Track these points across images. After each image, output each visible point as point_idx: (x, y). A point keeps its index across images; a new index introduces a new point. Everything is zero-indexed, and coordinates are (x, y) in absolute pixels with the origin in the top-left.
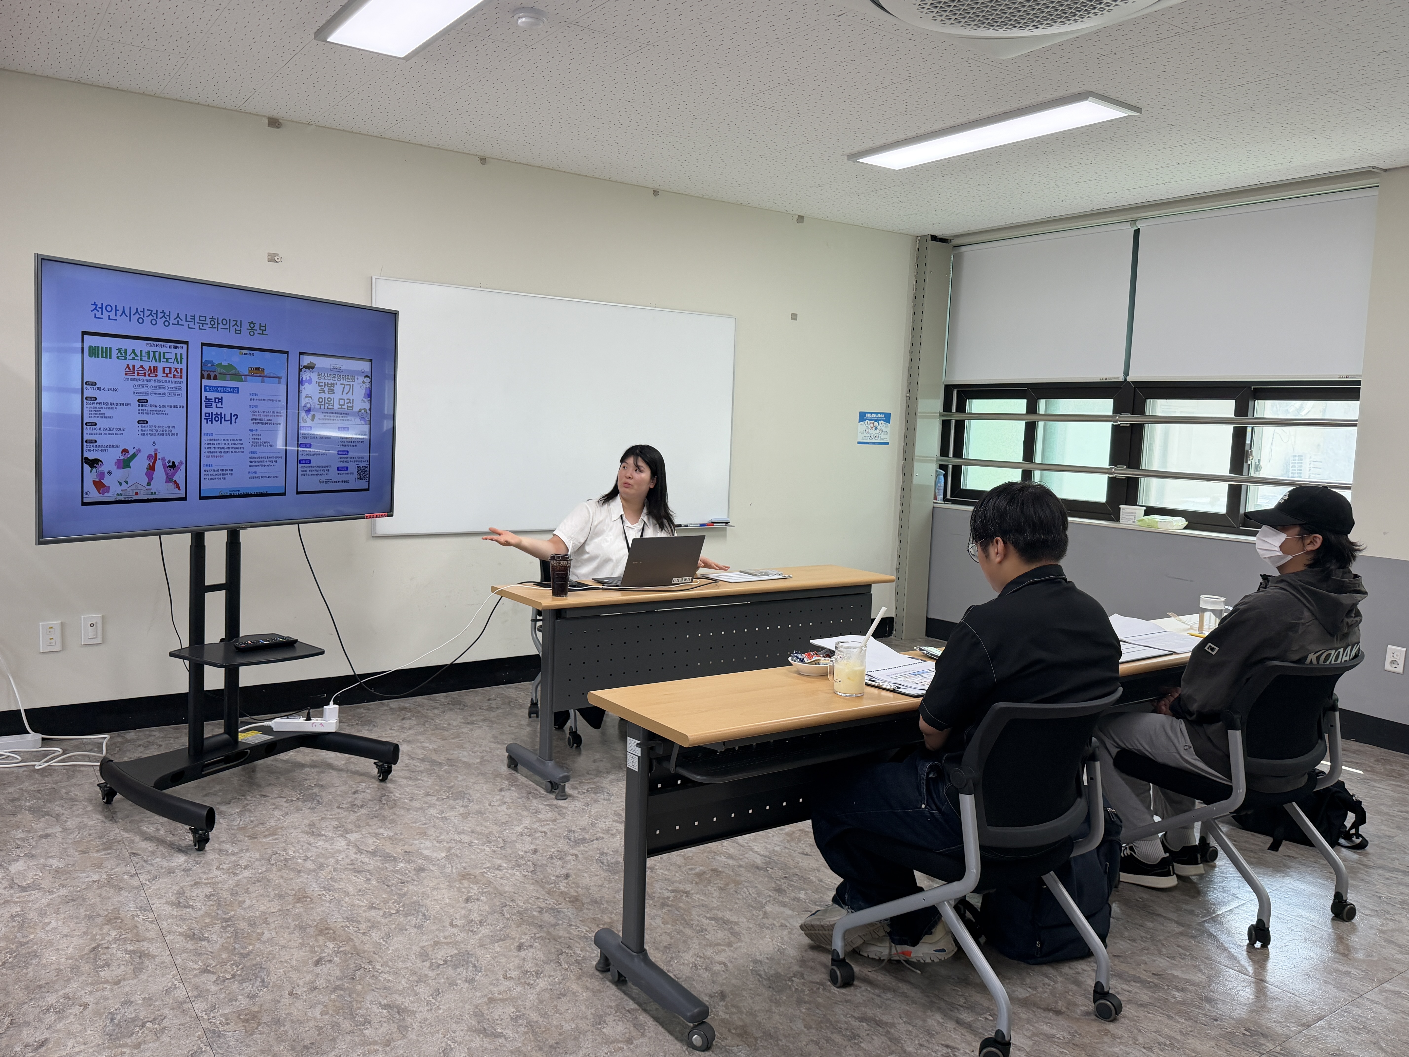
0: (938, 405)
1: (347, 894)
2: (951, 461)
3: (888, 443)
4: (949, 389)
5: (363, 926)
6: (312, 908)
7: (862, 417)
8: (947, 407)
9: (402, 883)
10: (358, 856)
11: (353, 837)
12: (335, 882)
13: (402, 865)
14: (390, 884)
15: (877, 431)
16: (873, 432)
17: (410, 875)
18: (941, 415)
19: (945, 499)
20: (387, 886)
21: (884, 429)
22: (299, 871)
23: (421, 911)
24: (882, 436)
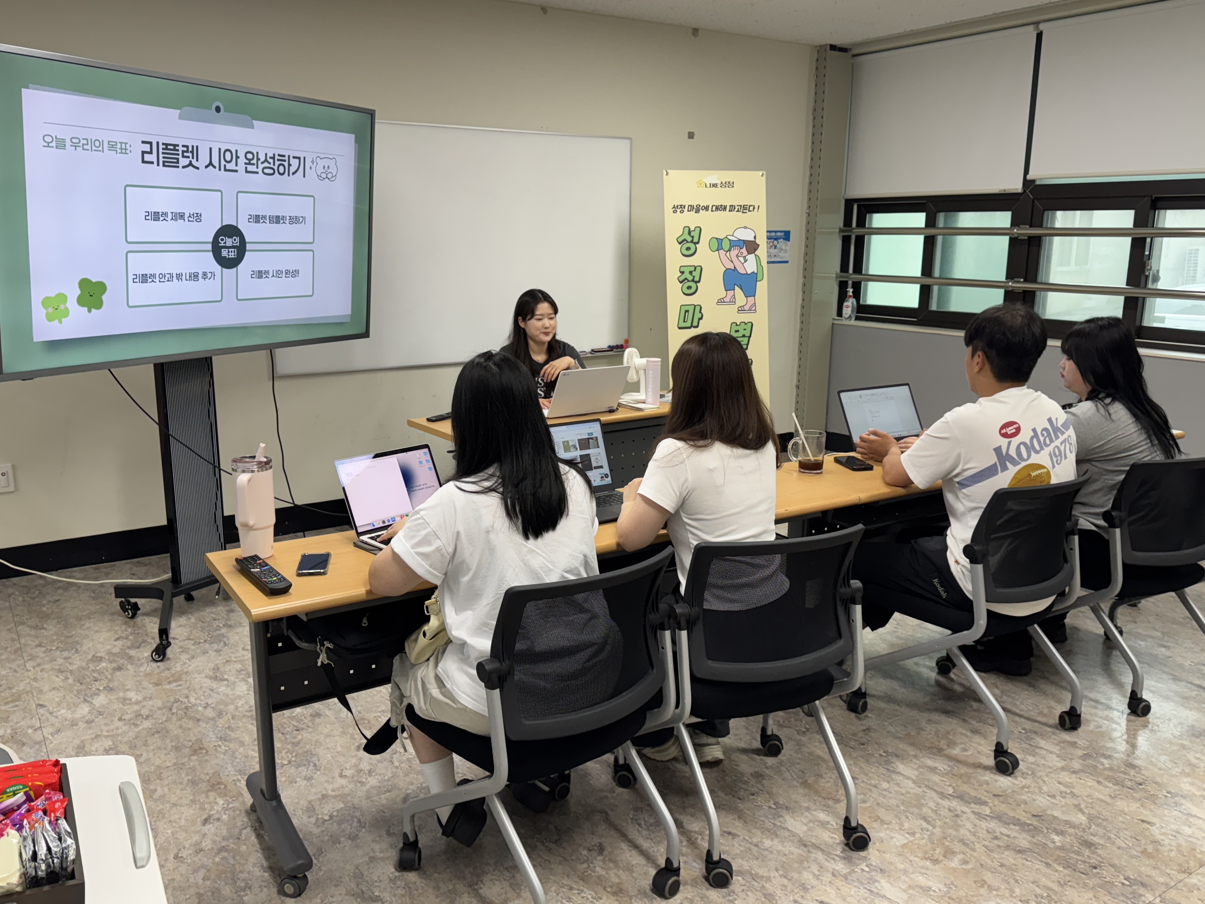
0: (839, 220)
2: (851, 277)
3: (787, 262)
4: (849, 203)
6: (206, 761)
8: (847, 222)
9: (297, 730)
12: (232, 731)
14: (285, 731)
15: (776, 250)
17: (306, 721)
18: (841, 231)
21: (783, 247)
22: (199, 720)
23: (313, 762)
24: (782, 254)
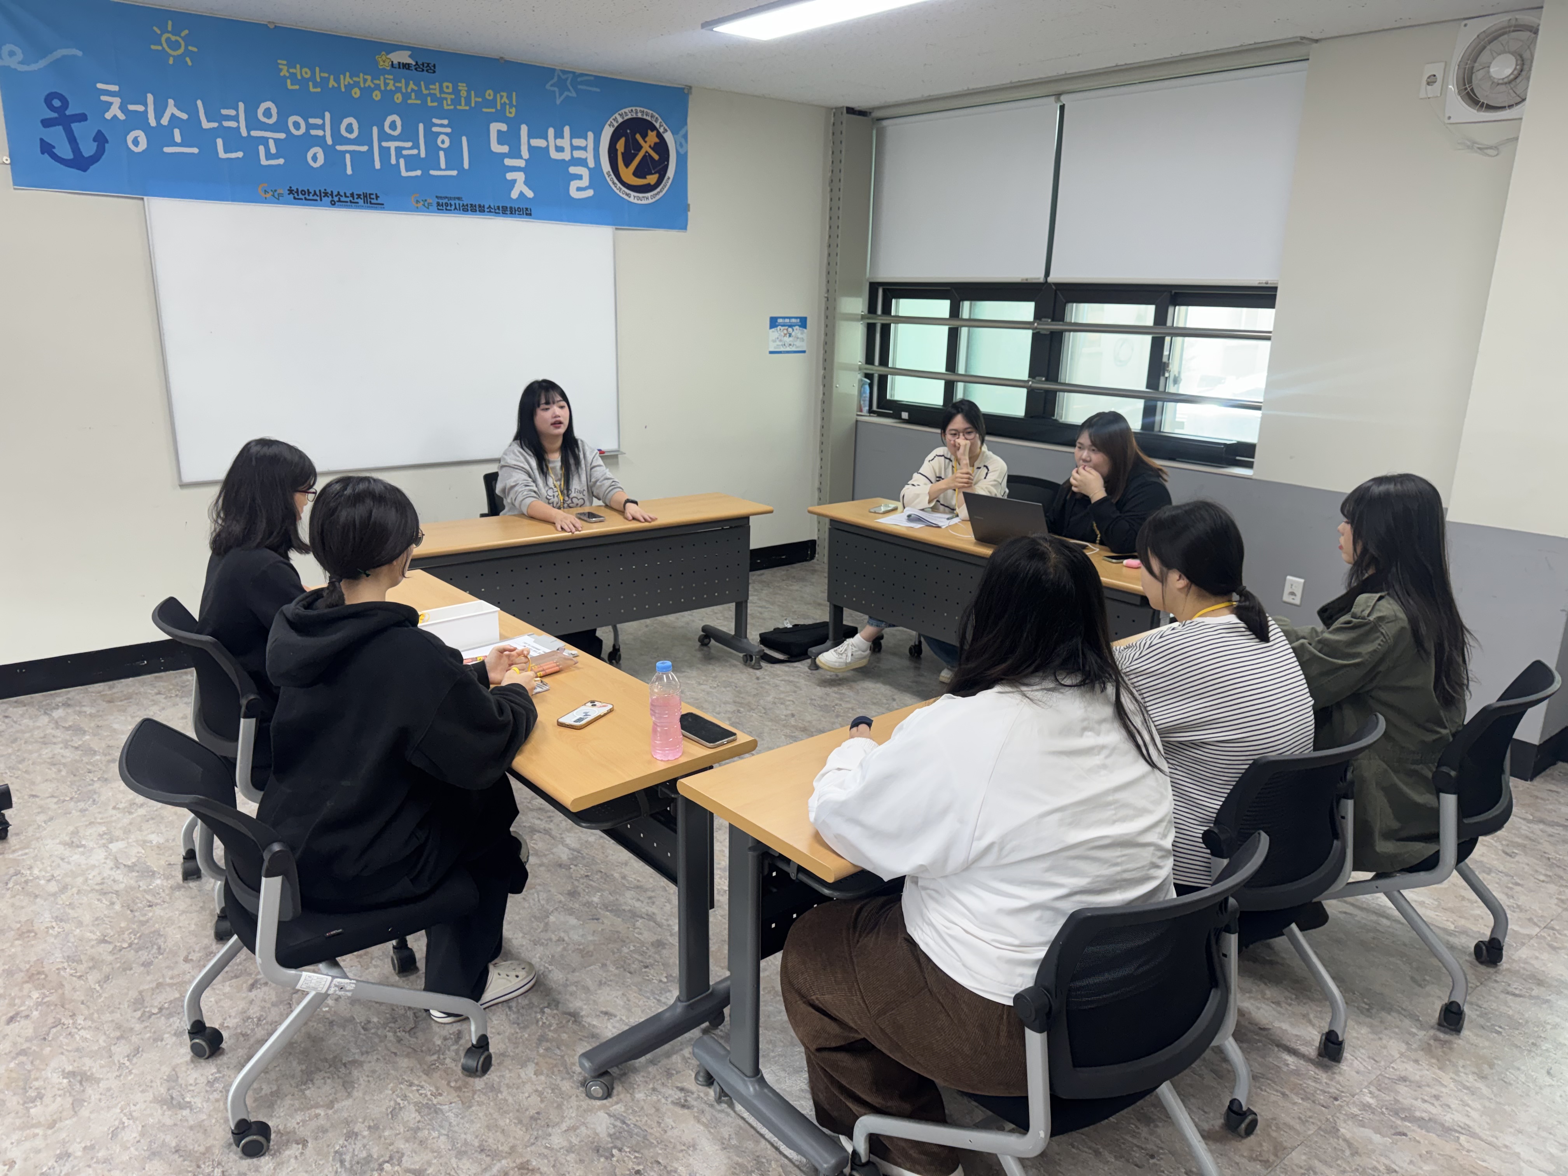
0: (862, 306)
1: (80, 924)
2: (876, 369)
3: (804, 352)
4: (874, 287)
5: (82, 968)
6: (32, 946)
7: (774, 322)
8: (872, 309)
9: (150, 906)
10: (112, 873)
11: (114, 847)
12: (73, 909)
13: (158, 882)
14: (135, 908)
15: (791, 339)
16: (787, 339)
17: (163, 894)
18: (865, 317)
19: (871, 411)
20: (132, 911)
21: (800, 335)
22: (36, 896)
23: (158, 944)
24: (798, 343)
